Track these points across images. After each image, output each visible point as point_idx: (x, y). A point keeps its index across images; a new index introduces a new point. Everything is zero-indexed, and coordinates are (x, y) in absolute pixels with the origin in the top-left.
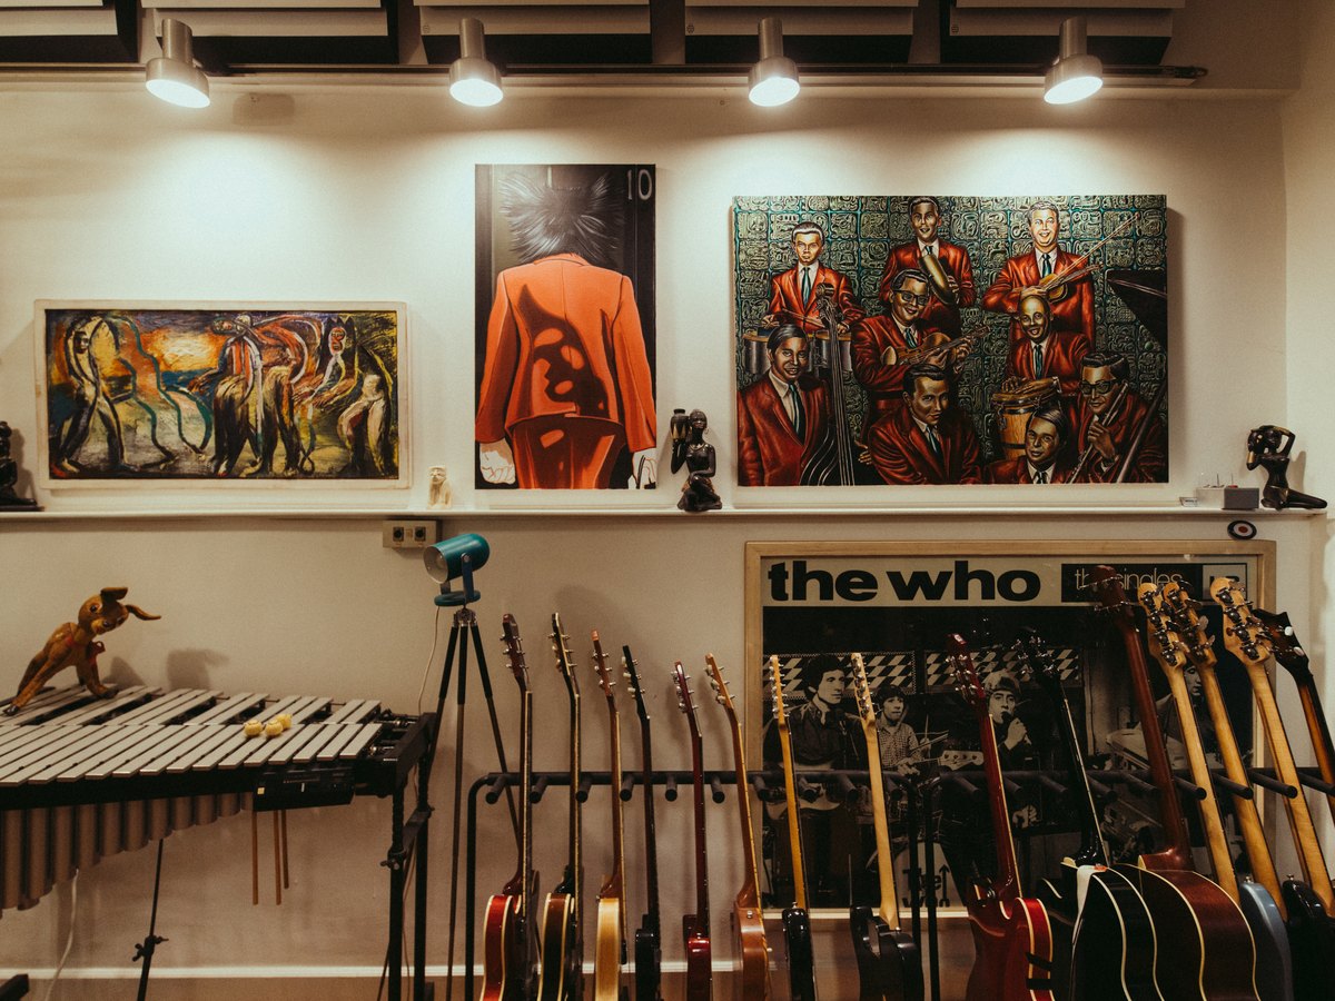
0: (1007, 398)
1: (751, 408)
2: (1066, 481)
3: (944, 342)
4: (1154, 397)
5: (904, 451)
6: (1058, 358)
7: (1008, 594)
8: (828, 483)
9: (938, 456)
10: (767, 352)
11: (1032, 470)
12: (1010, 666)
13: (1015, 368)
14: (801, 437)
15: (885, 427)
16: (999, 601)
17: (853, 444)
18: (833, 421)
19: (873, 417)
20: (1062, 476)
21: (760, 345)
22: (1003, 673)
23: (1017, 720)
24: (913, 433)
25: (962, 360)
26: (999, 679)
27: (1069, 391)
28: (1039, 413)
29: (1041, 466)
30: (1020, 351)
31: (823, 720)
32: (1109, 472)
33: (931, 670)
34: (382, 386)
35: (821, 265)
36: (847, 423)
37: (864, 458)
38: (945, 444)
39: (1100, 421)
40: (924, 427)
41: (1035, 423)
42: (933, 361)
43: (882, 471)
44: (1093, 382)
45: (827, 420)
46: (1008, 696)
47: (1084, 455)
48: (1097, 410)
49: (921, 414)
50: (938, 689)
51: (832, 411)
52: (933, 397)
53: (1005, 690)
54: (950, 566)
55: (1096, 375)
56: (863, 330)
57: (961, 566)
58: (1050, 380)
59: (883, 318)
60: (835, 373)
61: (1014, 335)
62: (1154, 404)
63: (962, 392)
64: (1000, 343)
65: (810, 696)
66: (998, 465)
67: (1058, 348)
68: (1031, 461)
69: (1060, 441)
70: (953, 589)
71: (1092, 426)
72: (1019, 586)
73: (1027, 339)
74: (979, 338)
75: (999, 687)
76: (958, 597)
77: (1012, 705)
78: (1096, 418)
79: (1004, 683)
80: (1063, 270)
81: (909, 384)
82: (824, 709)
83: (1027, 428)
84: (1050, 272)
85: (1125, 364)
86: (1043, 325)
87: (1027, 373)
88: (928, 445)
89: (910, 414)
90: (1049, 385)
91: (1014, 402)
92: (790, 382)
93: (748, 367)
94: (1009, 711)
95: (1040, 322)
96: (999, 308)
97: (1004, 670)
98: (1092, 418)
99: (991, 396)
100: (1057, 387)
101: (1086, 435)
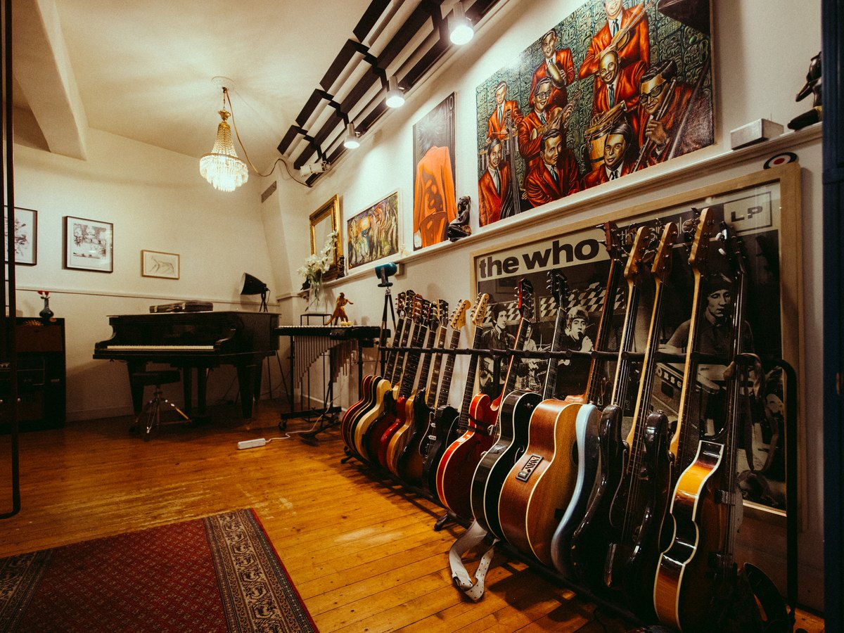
0: (592, 130)
1: (482, 188)
2: (631, 171)
3: (559, 112)
4: (698, 80)
5: (541, 186)
6: (624, 87)
7: (581, 257)
8: (510, 215)
9: (557, 183)
10: (487, 157)
11: (609, 172)
12: (582, 302)
13: (597, 108)
14: (500, 195)
15: (533, 176)
16: (576, 262)
17: (519, 190)
18: (511, 182)
19: (528, 172)
20: (628, 169)
21: (485, 154)
22: (579, 307)
23: (587, 337)
24: (545, 174)
25: (568, 118)
26: (576, 311)
27: (632, 106)
28: (612, 131)
29: (614, 167)
30: (600, 95)
31: (499, 338)
32: (661, 155)
33: (542, 308)
34: (395, 220)
35: (506, 102)
36: (517, 179)
37: (524, 196)
38: (560, 172)
39: (654, 118)
40: (549, 167)
41: (610, 139)
42: (554, 127)
43: (532, 201)
44: (648, 91)
45: (509, 182)
46: (582, 322)
47: (643, 148)
48: (651, 111)
49: (548, 161)
50: (546, 319)
51: (511, 176)
52: (554, 148)
53: (579, 318)
54: (549, 245)
55: (651, 85)
56: (523, 125)
57: (556, 244)
58: (619, 105)
59: (531, 114)
60: (512, 156)
61: (596, 86)
62: (699, 84)
63: (569, 138)
64: (589, 96)
65: (494, 324)
66: (588, 176)
67: (624, 79)
68: (608, 166)
69: (626, 145)
70: (552, 259)
71: (649, 125)
72: (586, 250)
73: (604, 84)
74: (577, 100)
75: (576, 316)
76: (554, 263)
77: (584, 327)
78: (652, 117)
79: (580, 313)
80: (627, 21)
81: (543, 145)
82: (500, 332)
83: (606, 145)
84: (618, 30)
85: (674, 63)
86: (614, 70)
87: (604, 108)
88: (552, 177)
89: (544, 163)
90: (619, 109)
91: (597, 131)
92: (495, 168)
93: (481, 169)
94: (582, 332)
95: (612, 69)
96: (588, 73)
97: (579, 305)
98: (649, 117)
99: (584, 133)
100: (624, 108)
101: (645, 132)
